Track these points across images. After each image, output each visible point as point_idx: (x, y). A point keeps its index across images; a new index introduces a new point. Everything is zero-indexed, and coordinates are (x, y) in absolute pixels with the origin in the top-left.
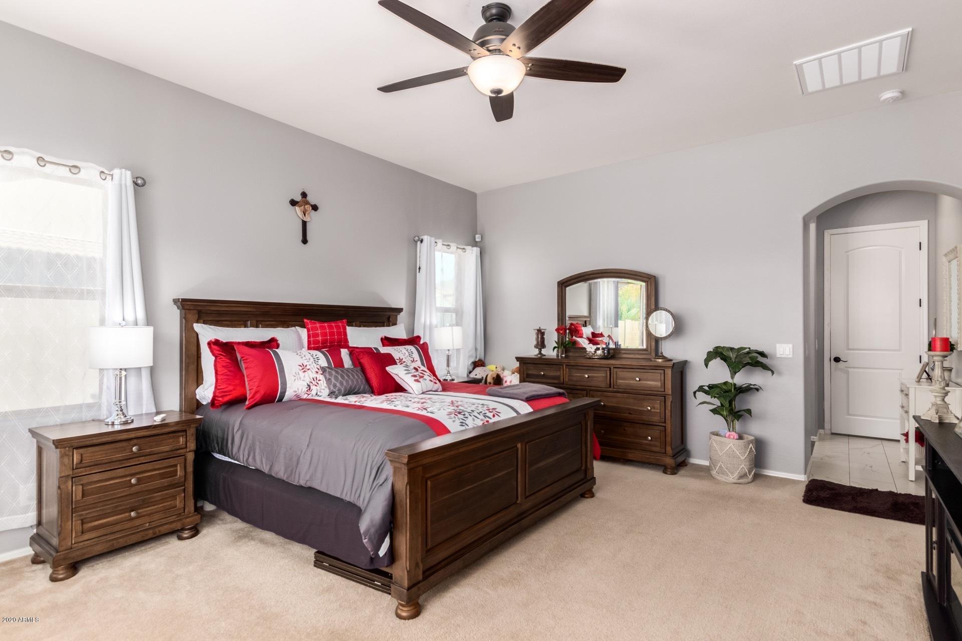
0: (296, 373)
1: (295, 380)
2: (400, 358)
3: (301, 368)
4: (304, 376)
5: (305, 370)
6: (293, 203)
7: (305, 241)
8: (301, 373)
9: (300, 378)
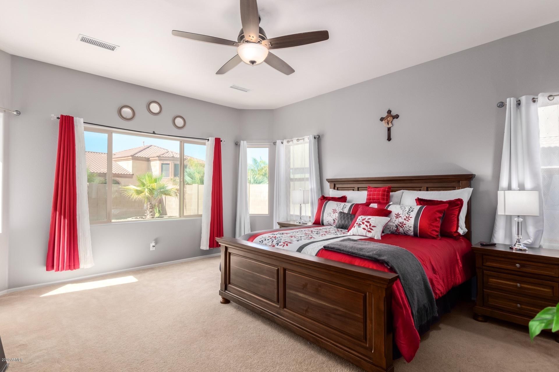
0: (329, 213)
1: (328, 216)
2: (398, 213)
3: (333, 211)
4: (333, 215)
5: (335, 212)
6: (382, 119)
7: (389, 139)
8: (332, 214)
9: (330, 216)
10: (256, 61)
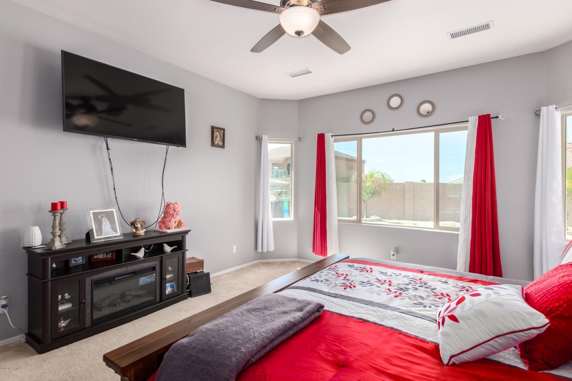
10: (303, 31)
